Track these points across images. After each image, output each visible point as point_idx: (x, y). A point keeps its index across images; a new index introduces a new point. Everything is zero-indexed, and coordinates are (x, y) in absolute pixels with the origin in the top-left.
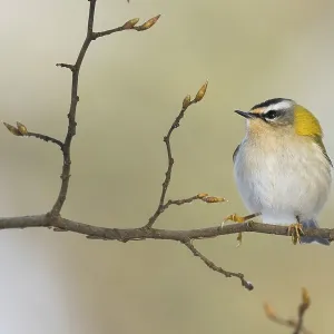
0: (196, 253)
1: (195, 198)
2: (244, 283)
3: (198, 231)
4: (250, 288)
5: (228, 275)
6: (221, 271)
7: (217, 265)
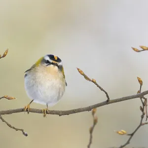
0: (3, 121)
1: (3, 97)
2: (24, 133)
3: (4, 111)
4: (26, 135)
5: (17, 130)
6: (14, 128)
7: (12, 126)
